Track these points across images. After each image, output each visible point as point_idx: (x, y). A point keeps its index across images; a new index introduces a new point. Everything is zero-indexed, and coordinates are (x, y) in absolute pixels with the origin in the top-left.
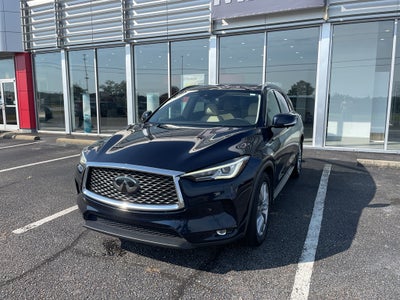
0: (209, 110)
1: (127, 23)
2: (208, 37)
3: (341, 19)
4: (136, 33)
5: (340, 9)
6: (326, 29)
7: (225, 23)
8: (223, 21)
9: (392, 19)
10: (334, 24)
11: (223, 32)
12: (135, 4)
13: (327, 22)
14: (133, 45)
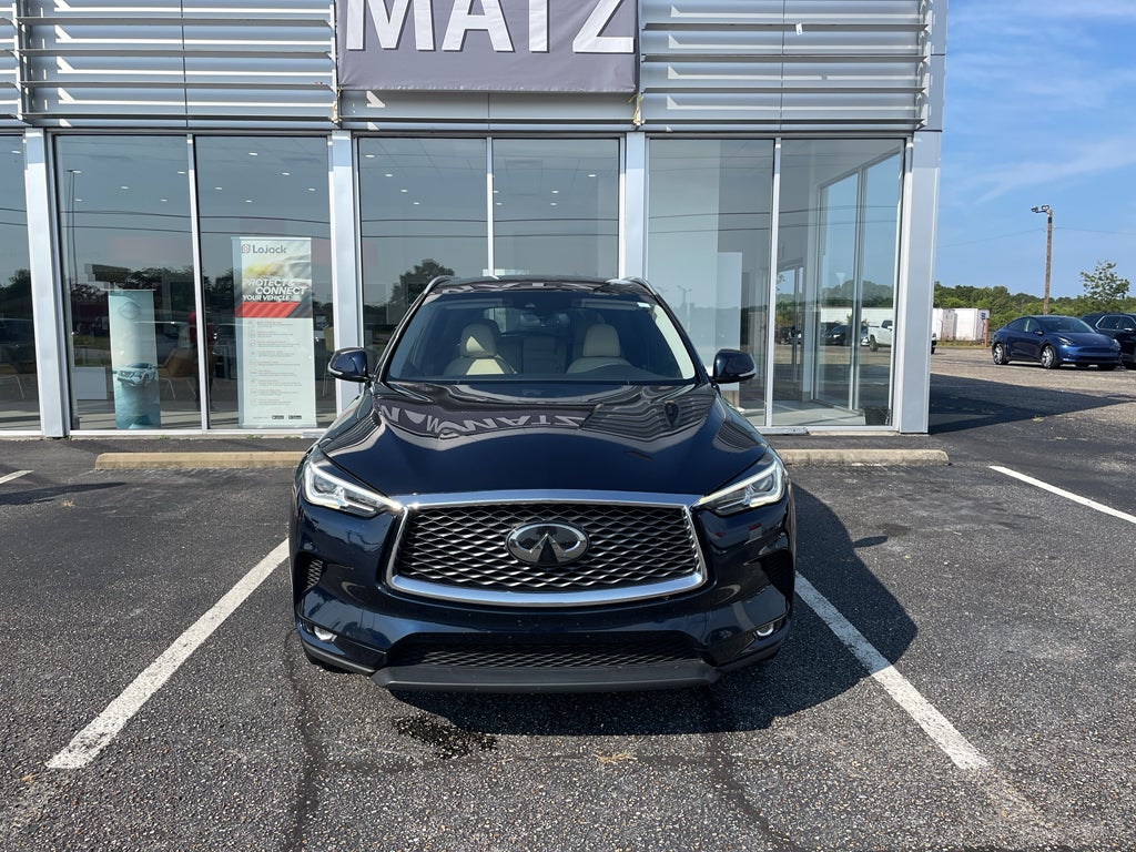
0: (472, 344)
1: (33, 62)
2: (324, 134)
3: (668, 128)
4: (66, 98)
5: (664, 102)
6: (636, 145)
7: (375, 103)
8: (370, 95)
9: (770, 137)
10: (652, 135)
11: (371, 126)
12: (62, 7)
13: (637, 130)
14: (53, 135)
